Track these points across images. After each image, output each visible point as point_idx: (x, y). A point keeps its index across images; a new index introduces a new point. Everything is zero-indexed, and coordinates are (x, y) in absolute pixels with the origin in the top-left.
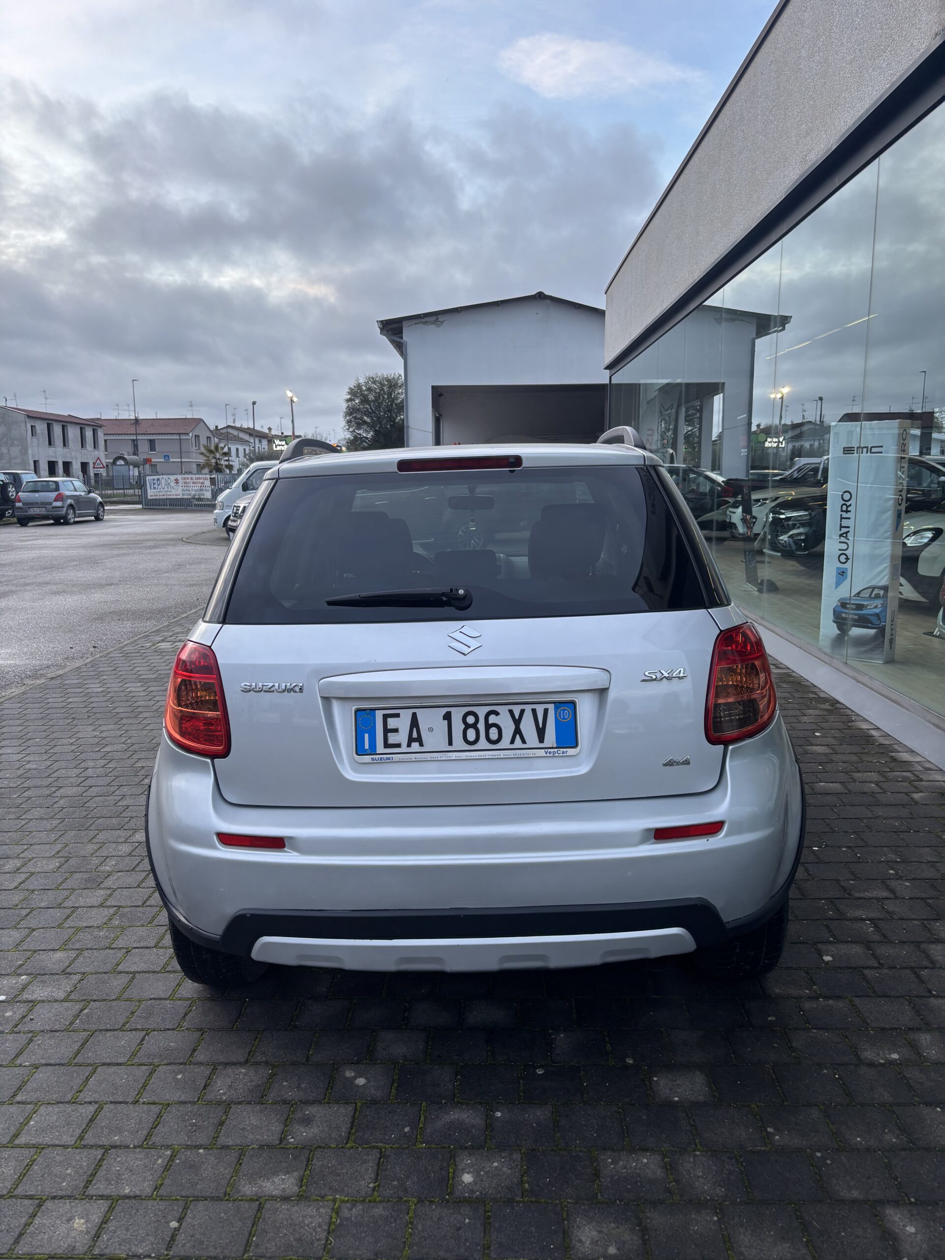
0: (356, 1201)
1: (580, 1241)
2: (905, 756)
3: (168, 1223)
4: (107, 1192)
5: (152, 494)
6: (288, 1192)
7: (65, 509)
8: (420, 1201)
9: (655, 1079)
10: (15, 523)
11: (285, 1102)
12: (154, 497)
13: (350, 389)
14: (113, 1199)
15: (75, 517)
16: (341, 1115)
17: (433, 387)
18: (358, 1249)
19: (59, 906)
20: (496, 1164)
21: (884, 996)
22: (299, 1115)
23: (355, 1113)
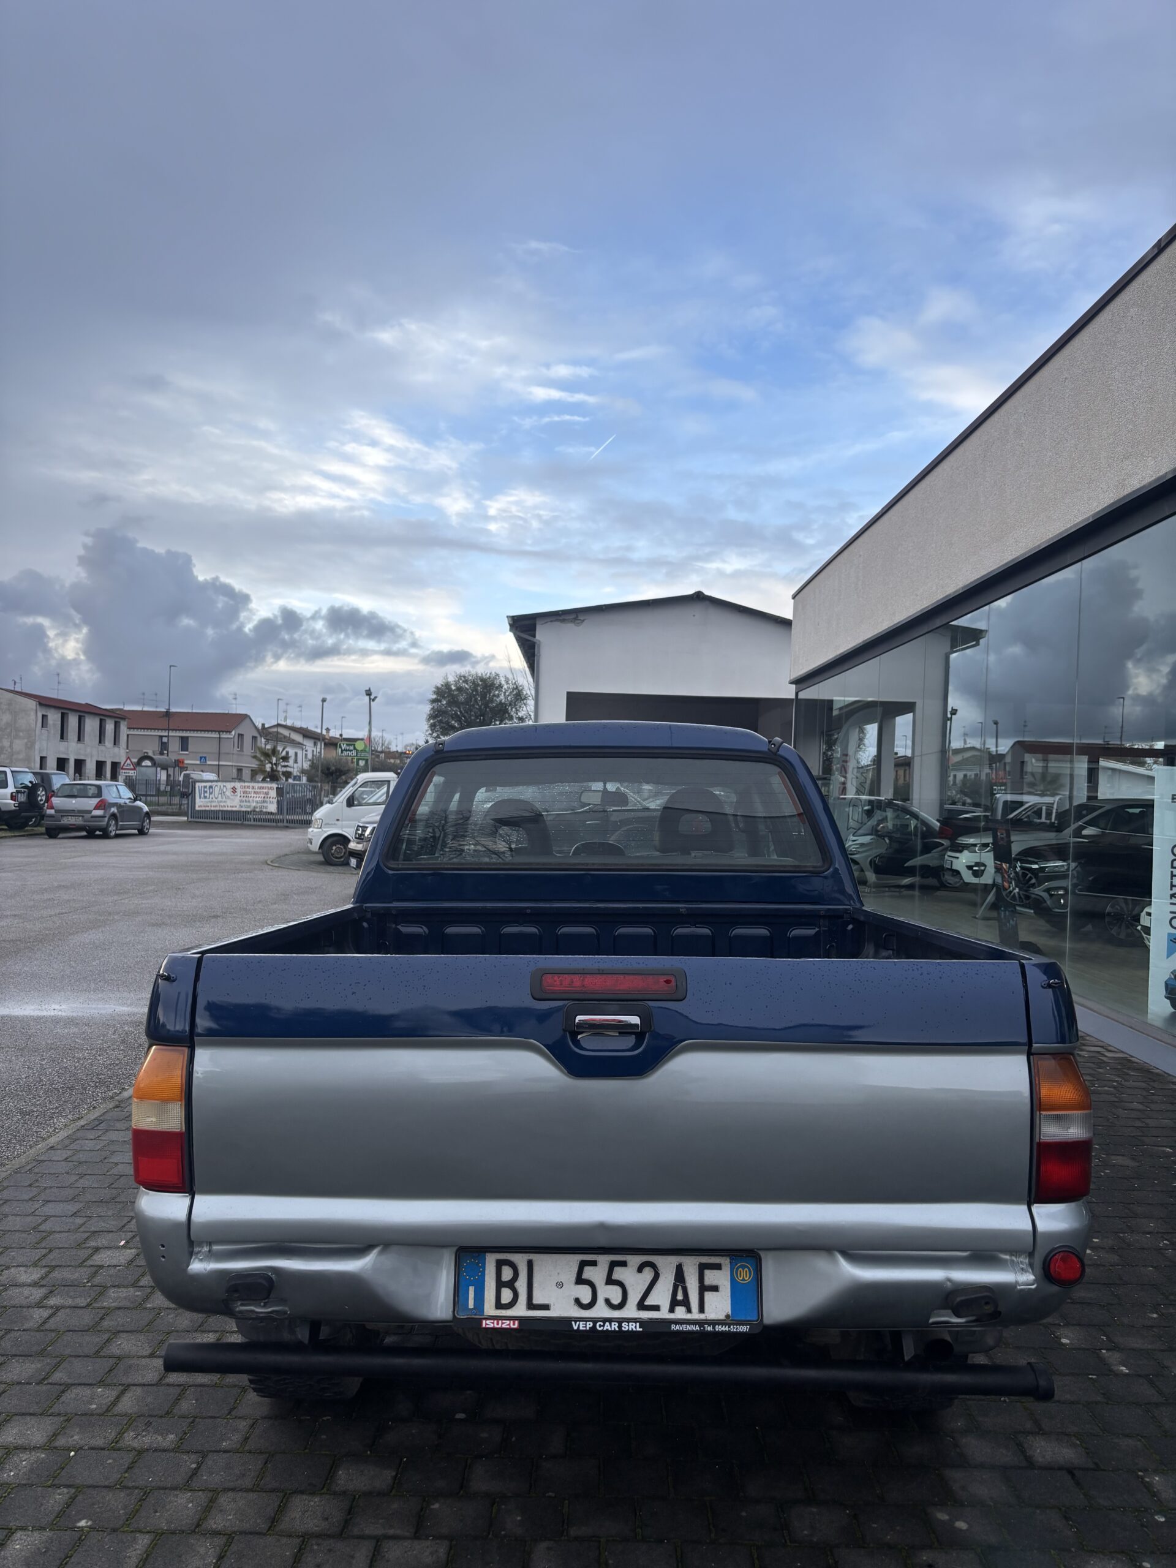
5: (201, 804)
7: (106, 819)
10: (42, 834)
11: (889, 1546)
12: (203, 809)
13: (437, 688)
15: (117, 830)
17: (568, 693)
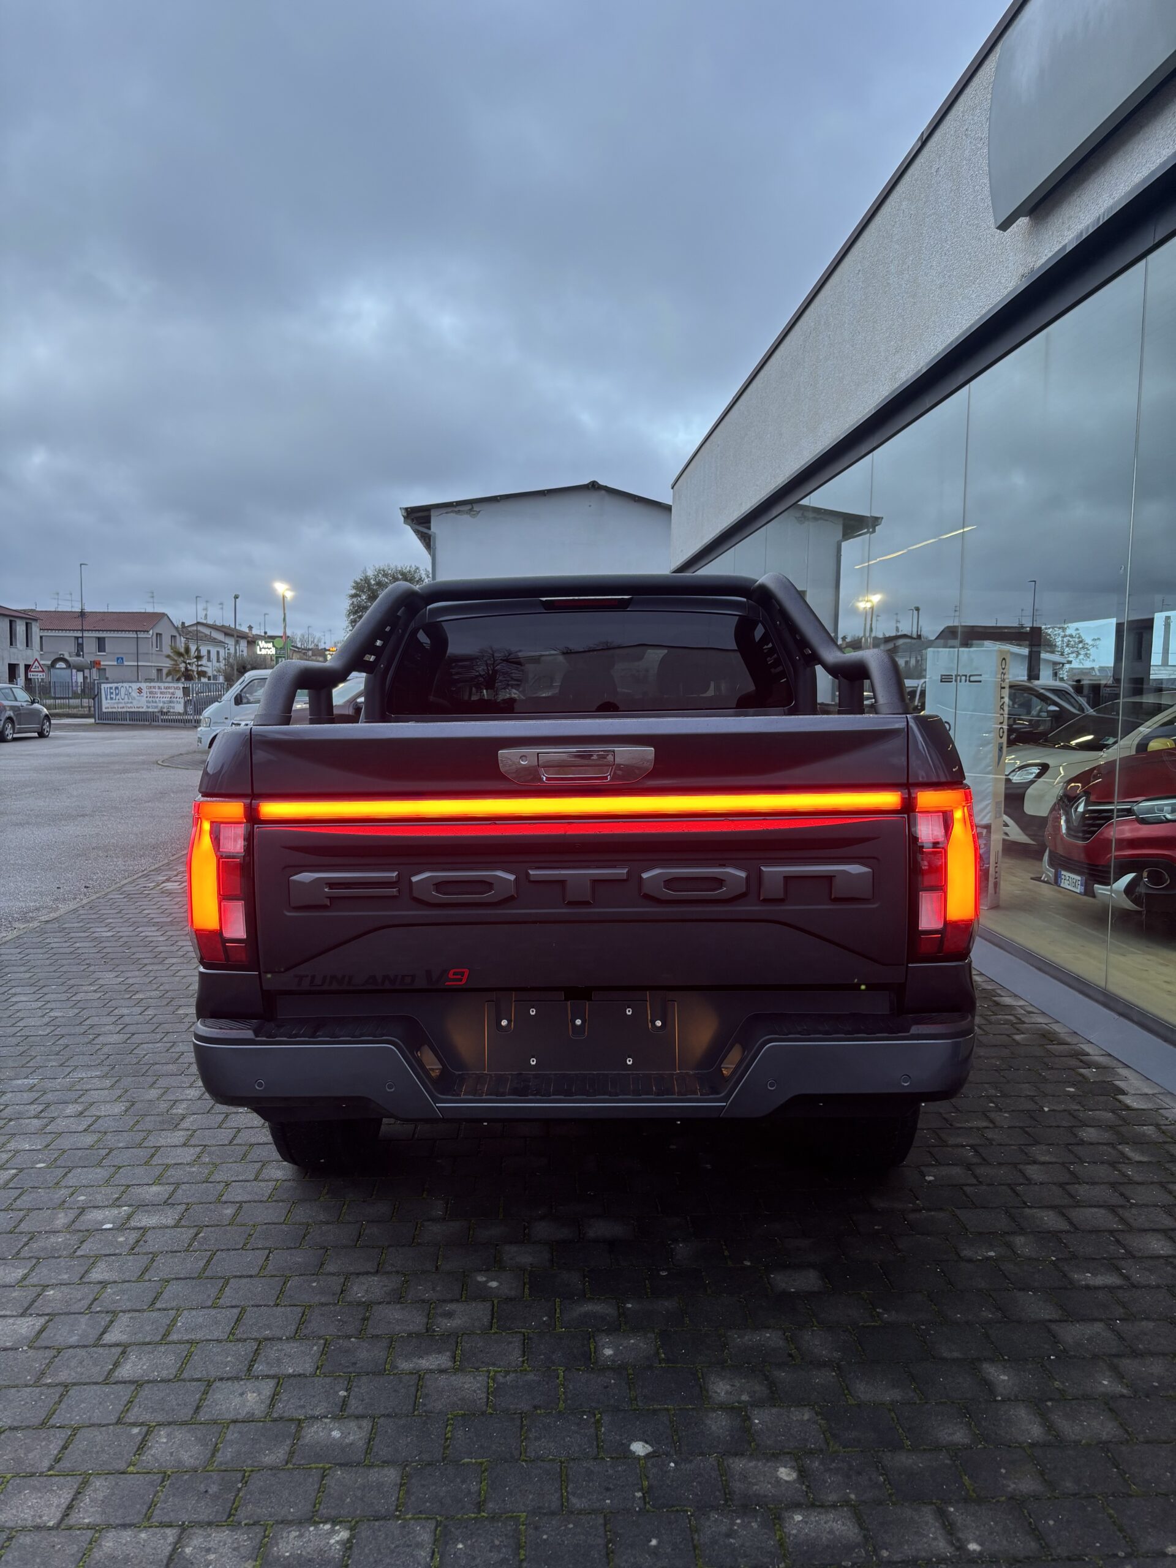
0: (509, 1371)
1: (716, 1392)
2: (1008, 1001)
3: (337, 1392)
4: (272, 1372)
5: (107, 705)
6: (443, 1366)
8: (568, 1369)
9: (772, 1276)
11: (423, 1301)
12: (110, 710)
13: (356, 582)
14: (279, 1378)
15: (14, 733)
16: (480, 1312)
18: (517, 1404)
19: (140, 1146)
20: (632, 1341)
21: (982, 1208)
22: (439, 1311)
23: (493, 1309)
